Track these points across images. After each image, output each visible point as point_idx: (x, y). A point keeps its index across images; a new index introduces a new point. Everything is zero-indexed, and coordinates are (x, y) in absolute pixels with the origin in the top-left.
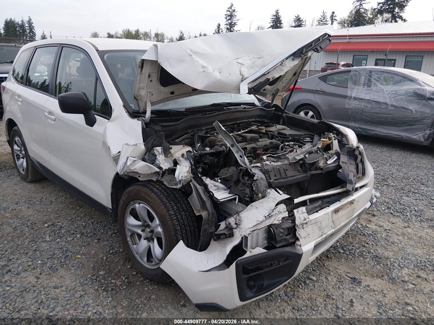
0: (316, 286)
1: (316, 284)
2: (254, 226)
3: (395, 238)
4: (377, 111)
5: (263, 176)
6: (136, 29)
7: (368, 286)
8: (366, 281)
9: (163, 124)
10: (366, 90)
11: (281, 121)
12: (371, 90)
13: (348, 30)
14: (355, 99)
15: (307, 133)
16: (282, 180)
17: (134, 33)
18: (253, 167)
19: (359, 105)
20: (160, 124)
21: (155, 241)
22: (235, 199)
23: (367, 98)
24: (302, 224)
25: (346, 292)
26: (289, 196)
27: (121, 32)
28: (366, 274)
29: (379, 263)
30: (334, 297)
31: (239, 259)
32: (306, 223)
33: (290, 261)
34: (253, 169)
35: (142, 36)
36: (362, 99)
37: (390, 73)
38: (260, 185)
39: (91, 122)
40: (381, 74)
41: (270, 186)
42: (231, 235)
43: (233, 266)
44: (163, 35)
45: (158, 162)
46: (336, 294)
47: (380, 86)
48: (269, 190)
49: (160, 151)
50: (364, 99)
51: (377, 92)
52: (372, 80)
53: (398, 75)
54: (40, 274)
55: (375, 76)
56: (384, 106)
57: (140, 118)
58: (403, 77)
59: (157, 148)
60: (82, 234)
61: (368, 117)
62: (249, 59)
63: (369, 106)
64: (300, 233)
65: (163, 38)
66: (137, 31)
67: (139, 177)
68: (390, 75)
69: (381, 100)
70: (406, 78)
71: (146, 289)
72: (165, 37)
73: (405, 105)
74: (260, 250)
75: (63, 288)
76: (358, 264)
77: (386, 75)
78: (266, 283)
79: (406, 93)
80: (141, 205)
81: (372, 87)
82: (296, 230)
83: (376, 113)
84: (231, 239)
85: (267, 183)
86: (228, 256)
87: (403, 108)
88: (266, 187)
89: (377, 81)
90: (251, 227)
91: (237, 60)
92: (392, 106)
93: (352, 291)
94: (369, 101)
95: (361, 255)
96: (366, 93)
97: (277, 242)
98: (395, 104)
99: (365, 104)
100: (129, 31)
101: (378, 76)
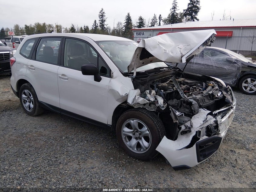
0: (217, 155)
1: (217, 154)
2: (200, 126)
3: (239, 131)
4: (208, 69)
5: (196, 103)
6: (43, 23)
7: (239, 153)
8: (237, 151)
9: (142, 79)
10: (201, 59)
11: (181, 76)
12: (204, 59)
13: (172, 25)
14: (196, 64)
15: (197, 82)
16: (206, 104)
17: (42, 25)
18: (190, 98)
19: (198, 67)
20: (140, 79)
21: (143, 138)
22: (182, 115)
23: (202, 63)
24: (220, 124)
25: (231, 156)
26: (210, 111)
27: (34, 25)
28: (235, 148)
29: (238, 143)
30: (228, 159)
31: (197, 142)
32: (221, 123)
33: (218, 141)
34: (190, 100)
35: (47, 27)
36: (199, 64)
37: (213, 50)
38: (195, 107)
39: (98, 79)
40: (208, 51)
41: (200, 107)
42: (190, 131)
43: (195, 146)
44: (60, 27)
45: (148, 98)
46: (228, 158)
47: (209, 57)
48: (200, 109)
49: (149, 92)
50: (201, 64)
51: (207, 60)
52: (204, 53)
53: (217, 51)
54: (79, 163)
55: (205, 52)
56: (211, 67)
57: (130, 76)
58: (220, 52)
59: (147, 91)
60: (87, 141)
61: (203, 73)
62: (183, 46)
63: (204, 67)
64: (220, 128)
65: (61, 28)
66: (44, 24)
67: (135, 106)
68: (213, 51)
69: (210, 64)
70: (221, 52)
71: (139, 164)
72: (62, 28)
73: (222, 66)
74: (205, 137)
75: (97, 168)
76: (230, 144)
77: (211, 51)
78: (207, 153)
79: (223, 60)
80: (134, 121)
81: (204, 57)
82: (218, 127)
83: (207, 71)
84: (191, 133)
85: (199, 105)
86: (191, 141)
87: (221, 68)
88: (198, 108)
89: (207, 54)
90: (199, 126)
91: (178, 47)
92: (216, 67)
93: (234, 155)
94: (203, 65)
95: (229, 140)
96: (201, 61)
97: (212, 133)
98: (217, 66)
99: (202, 66)
100: (39, 24)
101: (207, 51)
